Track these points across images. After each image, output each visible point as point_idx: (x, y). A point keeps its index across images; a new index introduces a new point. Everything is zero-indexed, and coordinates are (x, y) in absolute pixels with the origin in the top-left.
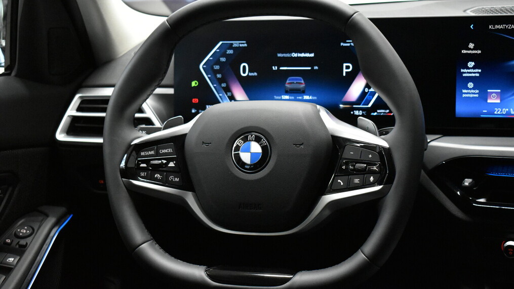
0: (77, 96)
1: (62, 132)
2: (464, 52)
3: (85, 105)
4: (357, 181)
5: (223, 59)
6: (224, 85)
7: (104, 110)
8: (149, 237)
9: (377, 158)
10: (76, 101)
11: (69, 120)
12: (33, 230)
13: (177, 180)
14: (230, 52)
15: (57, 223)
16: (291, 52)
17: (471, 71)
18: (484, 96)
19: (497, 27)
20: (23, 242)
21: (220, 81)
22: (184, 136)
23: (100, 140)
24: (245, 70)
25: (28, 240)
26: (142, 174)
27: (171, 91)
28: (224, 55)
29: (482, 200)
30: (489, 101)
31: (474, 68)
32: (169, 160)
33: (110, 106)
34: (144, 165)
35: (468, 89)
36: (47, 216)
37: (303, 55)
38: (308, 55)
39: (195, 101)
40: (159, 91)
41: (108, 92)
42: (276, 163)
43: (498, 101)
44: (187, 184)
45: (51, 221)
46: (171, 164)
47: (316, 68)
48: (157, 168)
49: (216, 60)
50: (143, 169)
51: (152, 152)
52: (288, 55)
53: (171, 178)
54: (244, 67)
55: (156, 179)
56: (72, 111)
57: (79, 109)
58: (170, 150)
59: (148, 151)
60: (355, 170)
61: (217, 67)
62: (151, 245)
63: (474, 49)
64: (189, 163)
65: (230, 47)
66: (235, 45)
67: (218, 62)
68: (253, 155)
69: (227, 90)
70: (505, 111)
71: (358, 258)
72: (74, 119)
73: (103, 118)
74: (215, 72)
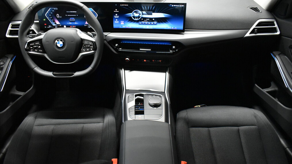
0: (10, 24)
1: (8, 34)
2: (114, 11)
3: (13, 26)
4: (88, 50)
5: (52, 13)
6: (53, 20)
7: (18, 28)
8: (36, 66)
9: (92, 44)
10: (10, 25)
11: (9, 31)
12: (4, 62)
13: (41, 51)
14: (53, 11)
15: (11, 60)
16: (70, 11)
17: (116, 16)
18: (120, 23)
19: (122, 5)
20: (2, 67)
21: (52, 19)
22: (42, 39)
23: (17, 37)
24: (58, 16)
25: (3, 66)
26: (32, 50)
27: (38, 21)
28: (52, 12)
29: (121, 49)
30: (121, 24)
31: (117, 16)
32: (39, 46)
33: (20, 26)
34: (32, 48)
35: (116, 21)
36: (8, 58)
37: (73, 12)
38: (75, 12)
39: (45, 24)
40: (35, 22)
41: (20, 22)
42: (67, 47)
43: (123, 24)
44: (44, 52)
45: (9, 60)
46: (39, 47)
47: (77, 15)
48: (35, 48)
49: (49, 13)
50: (32, 49)
51: (33, 44)
52: (69, 12)
53: (40, 50)
54: (58, 15)
55: (36, 51)
56: (9, 28)
57: (12, 28)
58: (38, 43)
59: (32, 44)
60: (87, 47)
61: (50, 15)
62: (37, 68)
63: (117, 11)
64: (44, 47)
65: (53, 10)
66: (54, 9)
67: (50, 14)
68: (61, 45)
69: (54, 21)
70: (125, 26)
71: (90, 68)
72: (11, 31)
73: (18, 30)
74: (50, 17)
